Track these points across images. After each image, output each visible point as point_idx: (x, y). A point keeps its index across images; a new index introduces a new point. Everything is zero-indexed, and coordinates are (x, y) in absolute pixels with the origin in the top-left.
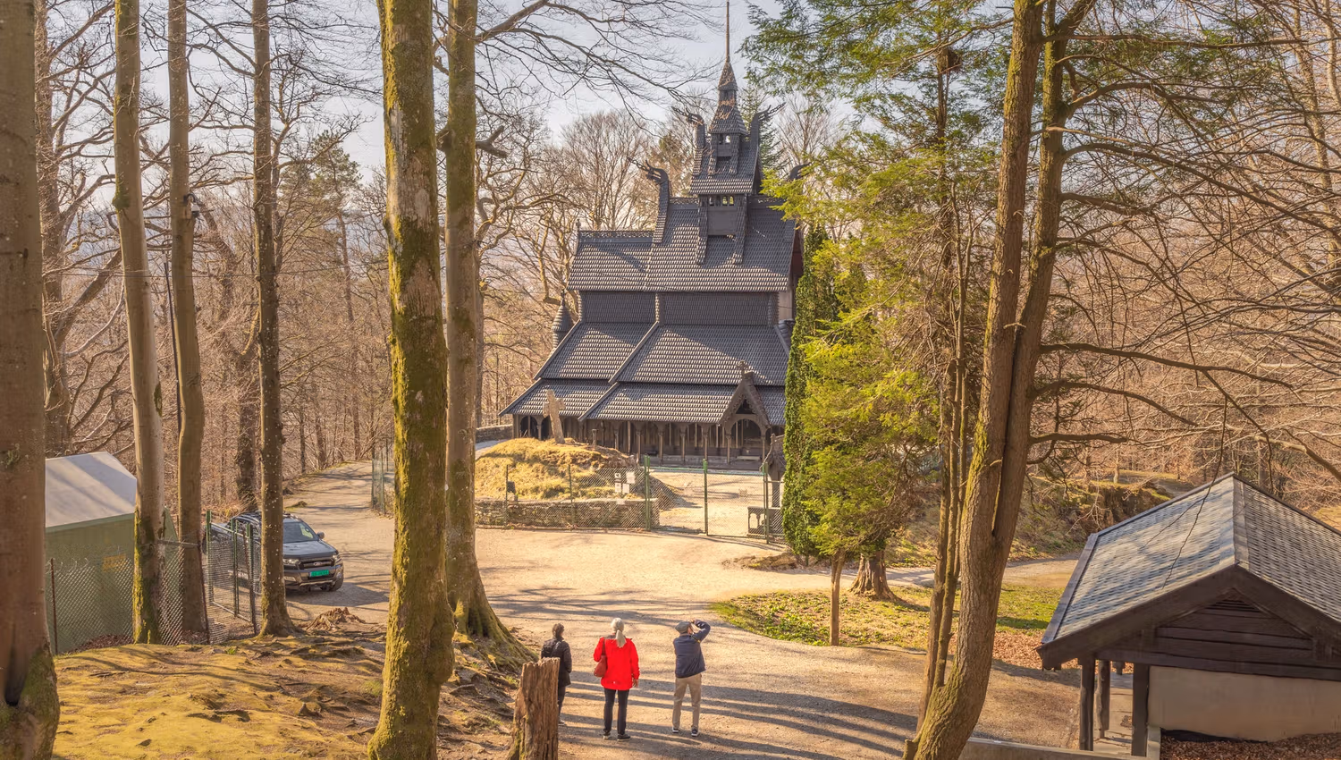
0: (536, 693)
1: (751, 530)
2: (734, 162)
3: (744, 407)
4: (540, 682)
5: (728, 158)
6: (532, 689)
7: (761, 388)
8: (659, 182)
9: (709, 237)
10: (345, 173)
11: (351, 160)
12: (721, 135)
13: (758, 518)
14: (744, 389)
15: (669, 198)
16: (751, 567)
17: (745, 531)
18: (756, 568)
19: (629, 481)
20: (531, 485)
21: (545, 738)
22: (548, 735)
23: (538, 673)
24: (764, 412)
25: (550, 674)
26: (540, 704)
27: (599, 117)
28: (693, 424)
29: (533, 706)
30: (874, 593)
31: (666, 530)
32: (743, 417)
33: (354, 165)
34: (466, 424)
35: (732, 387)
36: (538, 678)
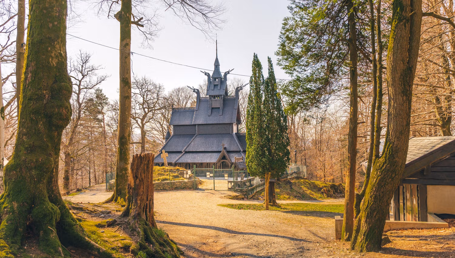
0: (140, 172)
1: (229, 188)
2: (219, 86)
3: (224, 158)
4: (142, 166)
5: (217, 85)
6: (137, 169)
7: (229, 152)
8: (196, 93)
9: (212, 108)
10: (105, 101)
11: (106, 97)
12: (215, 78)
13: (231, 184)
14: (224, 152)
15: (200, 98)
16: (230, 198)
17: (227, 189)
18: (231, 199)
19: (188, 174)
20: (157, 178)
21: (145, 198)
22: (147, 198)
23: (141, 160)
24: (230, 159)
25: (148, 161)
26: (142, 179)
27: (179, 89)
28: (208, 163)
29: (138, 180)
30: (272, 204)
31: (201, 189)
32: (223, 161)
33: (107, 98)
34: (126, 121)
35: (220, 152)
36: (141, 163)
